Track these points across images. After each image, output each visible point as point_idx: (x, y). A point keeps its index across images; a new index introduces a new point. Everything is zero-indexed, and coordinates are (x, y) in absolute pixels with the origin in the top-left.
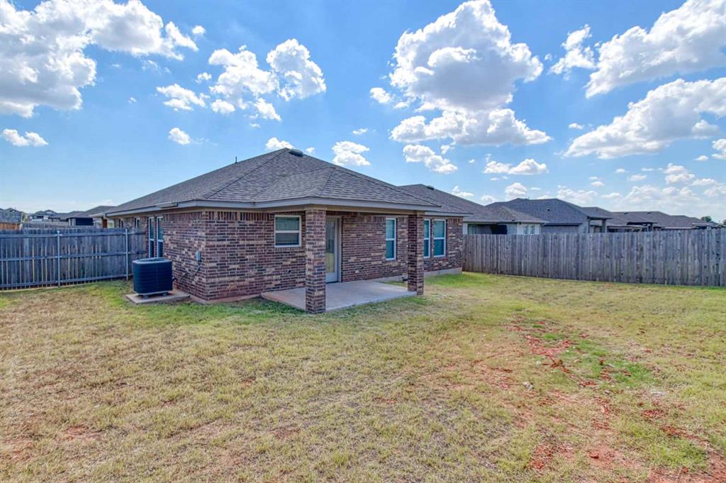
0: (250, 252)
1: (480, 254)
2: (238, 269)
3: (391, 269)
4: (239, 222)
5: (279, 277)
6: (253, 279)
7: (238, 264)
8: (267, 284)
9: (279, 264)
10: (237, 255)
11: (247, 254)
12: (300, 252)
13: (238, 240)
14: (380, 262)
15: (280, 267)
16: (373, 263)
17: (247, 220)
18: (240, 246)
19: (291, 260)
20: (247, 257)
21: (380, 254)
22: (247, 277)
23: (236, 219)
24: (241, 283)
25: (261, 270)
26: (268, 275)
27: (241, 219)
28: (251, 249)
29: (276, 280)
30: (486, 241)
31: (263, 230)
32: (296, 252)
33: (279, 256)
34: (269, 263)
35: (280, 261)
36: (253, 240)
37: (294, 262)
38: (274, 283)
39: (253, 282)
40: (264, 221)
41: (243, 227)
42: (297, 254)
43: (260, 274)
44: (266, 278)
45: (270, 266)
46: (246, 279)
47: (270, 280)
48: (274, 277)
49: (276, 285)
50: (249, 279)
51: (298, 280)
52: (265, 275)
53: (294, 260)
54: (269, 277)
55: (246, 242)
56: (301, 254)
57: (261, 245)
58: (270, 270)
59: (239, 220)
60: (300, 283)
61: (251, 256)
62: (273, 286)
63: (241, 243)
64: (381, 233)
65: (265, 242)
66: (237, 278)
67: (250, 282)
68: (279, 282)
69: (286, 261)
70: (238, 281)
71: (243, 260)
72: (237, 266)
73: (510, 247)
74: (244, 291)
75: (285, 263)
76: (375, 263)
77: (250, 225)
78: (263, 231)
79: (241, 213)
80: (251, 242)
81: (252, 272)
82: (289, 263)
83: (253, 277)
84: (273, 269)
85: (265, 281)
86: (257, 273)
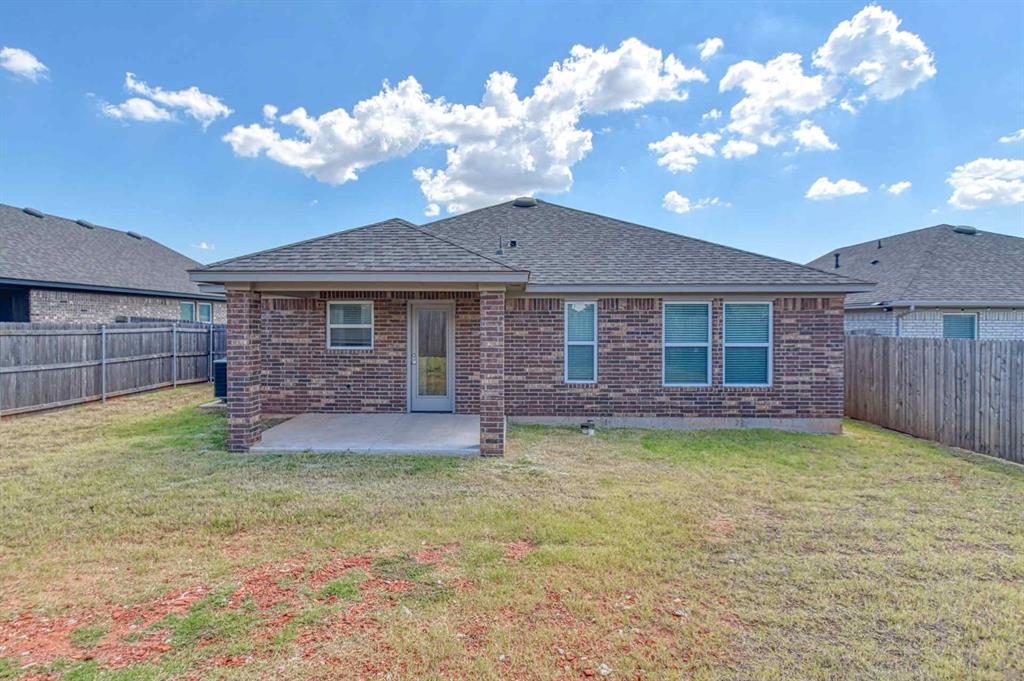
0: (288, 354)
1: (932, 391)
2: (270, 376)
3: (580, 402)
4: (272, 312)
5: (332, 393)
6: (291, 392)
7: (270, 369)
8: (312, 401)
9: (334, 373)
10: (269, 356)
11: (282, 357)
12: (367, 357)
13: (270, 336)
14: (549, 386)
15: (334, 379)
16: (529, 386)
17: (282, 309)
18: (272, 344)
19: (352, 369)
20: (283, 360)
21: (547, 370)
22: (283, 388)
23: (268, 309)
24: (275, 396)
25: (304, 380)
26: (314, 389)
27: (275, 308)
28: (289, 349)
29: (327, 397)
30: (946, 357)
31: (307, 323)
32: (363, 358)
33: (332, 361)
34: (316, 371)
35: (334, 370)
36: (292, 337)
37: (358, 373)
38: (325, 401)
39: (292, 396)
40: (308, 311)
41: (276, 320)
42: (362, 361)
43: (303, 385)
44: (311, 393)
45: (317, 375)
46: (281, 392)
47: (317, 396)
48: (324, 393)
49: (328, 405)
50: (286, 392)
51: (365, 401)
52: (309, 389)
53: (358, 369)
54: (317, 392)
55: (281, 340)
56: (371, 361)
57: (303, 344)
58: (318, 381)
59: (272, 309)
60: (368, 405)
61: (289, 360)
62: (322, 405)
63: (274, 340)
64: (551, 329)
65: (308, 340)
66: (268, 388)
67: (288, 396)
68: (332, 401)
69: (344, 370)
70: (270, 392)
71: (277, 364)
72: (269, 372)
73: (1004, 375)
74: (279, 408)
75: (341, 373)
76: (536, 386)
77: (288, 316)
78: (306, 325)
79: (274, 300)
80: (288, 340)
81: (289, 382)
82: (349, 373)
83: (292, 389)
84: (323, 381)
85: (309, 397)
86: (297, 385)
